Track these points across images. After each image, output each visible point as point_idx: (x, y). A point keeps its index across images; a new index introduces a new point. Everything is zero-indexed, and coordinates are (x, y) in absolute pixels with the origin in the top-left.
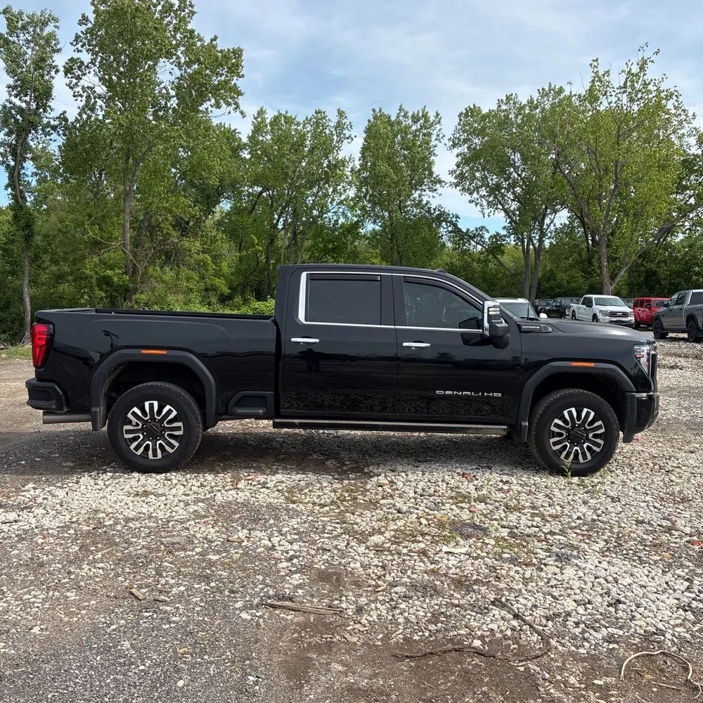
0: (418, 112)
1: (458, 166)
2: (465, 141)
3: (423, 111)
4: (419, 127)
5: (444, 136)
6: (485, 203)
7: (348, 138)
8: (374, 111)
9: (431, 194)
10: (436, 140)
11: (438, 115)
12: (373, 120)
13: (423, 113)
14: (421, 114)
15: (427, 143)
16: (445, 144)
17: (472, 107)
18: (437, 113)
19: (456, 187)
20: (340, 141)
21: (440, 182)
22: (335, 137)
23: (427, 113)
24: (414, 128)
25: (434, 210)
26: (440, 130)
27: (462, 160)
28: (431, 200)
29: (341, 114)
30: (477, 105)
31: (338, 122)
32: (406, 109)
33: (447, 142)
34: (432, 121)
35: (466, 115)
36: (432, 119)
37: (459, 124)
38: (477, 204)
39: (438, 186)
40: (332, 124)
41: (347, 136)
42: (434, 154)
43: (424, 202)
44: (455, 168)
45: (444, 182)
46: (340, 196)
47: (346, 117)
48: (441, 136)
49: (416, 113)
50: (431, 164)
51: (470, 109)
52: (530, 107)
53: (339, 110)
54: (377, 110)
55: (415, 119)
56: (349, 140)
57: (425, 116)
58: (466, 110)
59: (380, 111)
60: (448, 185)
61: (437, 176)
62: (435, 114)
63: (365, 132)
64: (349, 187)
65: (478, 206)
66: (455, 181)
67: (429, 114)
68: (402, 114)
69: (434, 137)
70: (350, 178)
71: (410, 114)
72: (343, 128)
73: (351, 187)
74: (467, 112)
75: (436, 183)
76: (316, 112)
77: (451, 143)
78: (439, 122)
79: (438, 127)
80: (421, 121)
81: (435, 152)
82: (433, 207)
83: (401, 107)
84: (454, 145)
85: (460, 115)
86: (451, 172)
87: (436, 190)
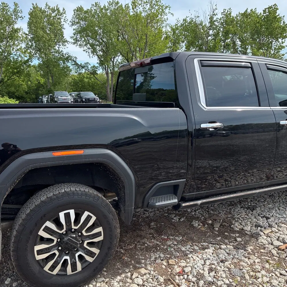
0: (54, 7)
1: (75, 35)
2: (77, 23)
3: (57, 7)
4: (55, 15)
5: (67, 20)
6: (90, 51)
7: (20, 17)
8: (33, 4)
9: (63, 47)
10: (64, 21)
11: (64, 9)
12: (33, 9)
13: (57, 8)
14: (56, 9)
15: (60, 23)
16: (68, 24)
17: (80, 7)
18: (63, 8)
19: (74, 44)
20: (17, 19)
21: (67, 41)
22: (14, 16)
23: (59, 8)
24: (53, 15)
25: (65, 54)
26: (65, 17)
27: (76, 32)
28: (63, 50)
29: (16, 5)
30: (82, 6)
31: (15, 9)
32: (49, 5)
33: (69, 23)
34: (61, 12)
35: (77, 11)
36: (61, 11)
37: (74, 15)
38: (86, 52)
39: (66, 43)
40: (11, 10)
41: (20, 16)
42: (64, 28)
43: (60, 51)
44: (73, 35)
45: (69, 41)
46: (17, 47)
47: (18, 7)
48: (66, 20)
49: (53, 8)
50: (62, 33)
51: (79, 8)
52: (105, 9)
53: (14, 3)
54: (35, 4)
55: (53, 11)
56: (21, 19)
57: (58, 10)
58: (77, 8)
59: (36, 5)
60: (71, 43)
61: (65, 39)
62: (63, 9)
63: (29, 15)
64: (21, 42)
65: (87, 52)
66: (74, 41)
67: (60, 9)
68: (48, 7)
69: (62, 20)
70: (22, 38)
71: (51, 8)
72: (18, 12)
73: (22, 42)
74: (78, 9)
75: (65, 42)
76: (2, 3)
77: (71, 23)
78: (65, 13)
79: (65, 15)
80: (56, 12)
81: (64, 27)
82: (64, 53)
83: (47, 3)
84: (73, 25)
85: (74, 10)
86: (72, 37)
87: (65, 45)
